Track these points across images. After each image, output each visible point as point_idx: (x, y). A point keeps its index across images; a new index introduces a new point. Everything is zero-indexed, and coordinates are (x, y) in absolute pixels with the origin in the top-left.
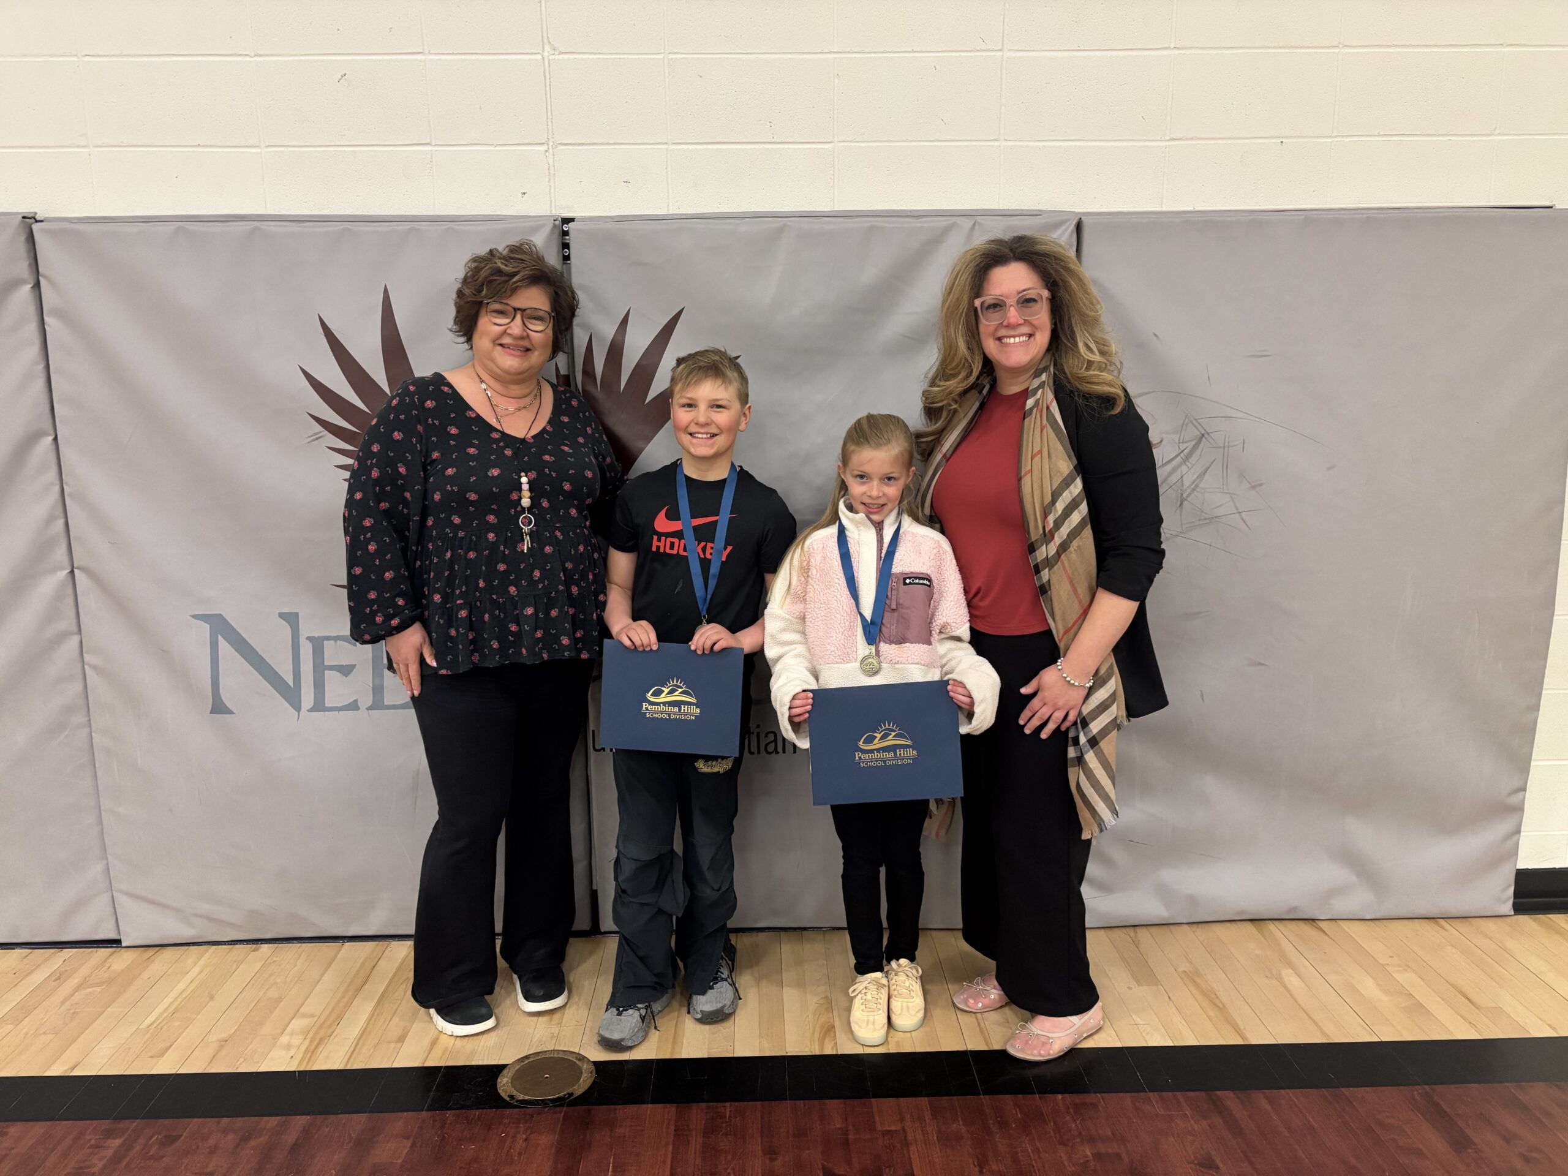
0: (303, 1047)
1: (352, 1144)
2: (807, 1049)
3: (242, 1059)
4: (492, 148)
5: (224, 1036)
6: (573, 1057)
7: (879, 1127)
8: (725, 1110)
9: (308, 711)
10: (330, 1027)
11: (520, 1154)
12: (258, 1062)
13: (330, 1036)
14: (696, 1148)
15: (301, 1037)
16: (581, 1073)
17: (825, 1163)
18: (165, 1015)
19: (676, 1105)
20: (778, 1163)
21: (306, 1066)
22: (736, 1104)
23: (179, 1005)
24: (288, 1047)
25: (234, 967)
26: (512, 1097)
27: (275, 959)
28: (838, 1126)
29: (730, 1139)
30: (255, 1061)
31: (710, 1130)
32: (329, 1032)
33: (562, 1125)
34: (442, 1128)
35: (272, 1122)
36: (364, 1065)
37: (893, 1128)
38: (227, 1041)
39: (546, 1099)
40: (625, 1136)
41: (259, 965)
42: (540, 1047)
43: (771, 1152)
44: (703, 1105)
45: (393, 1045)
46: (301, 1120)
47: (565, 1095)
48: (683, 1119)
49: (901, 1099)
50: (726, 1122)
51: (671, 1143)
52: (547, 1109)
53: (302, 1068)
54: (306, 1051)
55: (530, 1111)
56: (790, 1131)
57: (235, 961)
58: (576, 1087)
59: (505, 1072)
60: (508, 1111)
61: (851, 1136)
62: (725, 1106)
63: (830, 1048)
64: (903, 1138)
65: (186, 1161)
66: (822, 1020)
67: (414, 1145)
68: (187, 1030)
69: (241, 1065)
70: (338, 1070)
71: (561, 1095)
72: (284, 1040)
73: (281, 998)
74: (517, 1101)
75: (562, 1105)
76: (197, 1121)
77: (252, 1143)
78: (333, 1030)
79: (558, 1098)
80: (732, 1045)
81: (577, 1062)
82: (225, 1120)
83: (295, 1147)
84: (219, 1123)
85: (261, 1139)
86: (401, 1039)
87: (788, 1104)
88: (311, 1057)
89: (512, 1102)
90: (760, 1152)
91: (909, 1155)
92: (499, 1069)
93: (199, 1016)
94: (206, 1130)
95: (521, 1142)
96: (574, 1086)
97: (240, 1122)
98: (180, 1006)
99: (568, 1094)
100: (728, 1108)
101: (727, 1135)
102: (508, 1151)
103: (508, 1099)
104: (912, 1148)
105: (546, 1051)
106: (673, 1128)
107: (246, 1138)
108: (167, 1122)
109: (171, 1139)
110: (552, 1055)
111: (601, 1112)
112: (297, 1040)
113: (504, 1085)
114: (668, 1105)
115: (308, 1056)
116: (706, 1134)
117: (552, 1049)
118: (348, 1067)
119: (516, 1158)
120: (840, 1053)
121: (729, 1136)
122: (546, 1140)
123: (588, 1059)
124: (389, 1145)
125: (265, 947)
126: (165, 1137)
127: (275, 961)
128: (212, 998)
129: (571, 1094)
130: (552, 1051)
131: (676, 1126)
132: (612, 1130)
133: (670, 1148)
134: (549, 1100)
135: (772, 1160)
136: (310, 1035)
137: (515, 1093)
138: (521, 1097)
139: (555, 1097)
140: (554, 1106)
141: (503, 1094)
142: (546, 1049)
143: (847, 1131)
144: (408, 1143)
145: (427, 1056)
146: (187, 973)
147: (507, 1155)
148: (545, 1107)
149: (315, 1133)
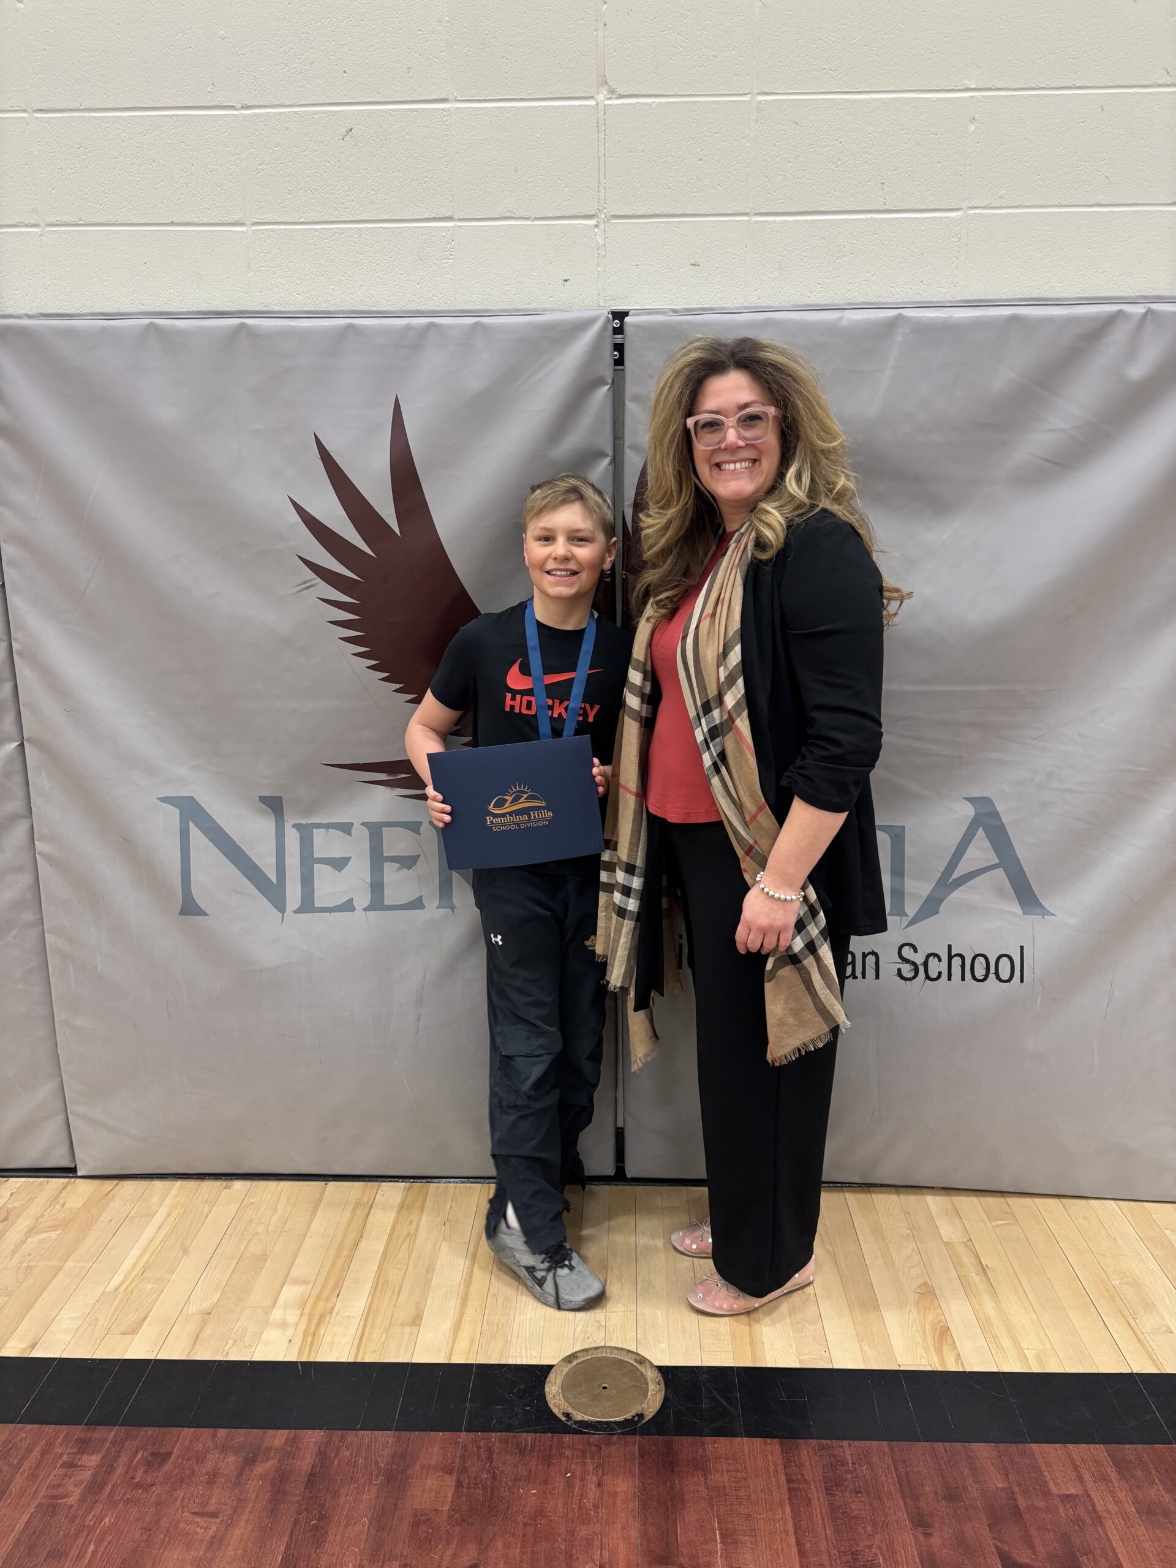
0: (302, 1326)
1: (381, 1478)
2: (924, 1362)
3: (231, 1342)
4: (529, 223)
5: (206, 1305)
6: (632, 1359)
7: (1054, 1490)
8: (844, 1452)
9: (294, 912)
10: (328, 1299)
11: (596, 1506)
12: (250, 1346)
13: (331, 1312)
14: (821, 1511)
15: (297, 1312)
16: (647, 1384)
17: (999, 1544)
18: (134, 1274)
19: (778, 1440)
20: (936, 1541)
21: (308, 1356)
22: (856, 1443)
23: (149, 1259)
24: (283, 1325)
25: (206, 1210)
26: (567, 1415)
27: (252, 1201)
28: (1000, 1485)
29: (863, 1499)
30: (247, 1344)
31: (832, 1485)
32: (330, 1305)
33: (640, 1463)
34: (490, 1459)
35: (278, 1438)
36: (377, 1357)
37: (1073, 1491)
38: (210, 1314)
39: (610, 1422)
40: (724, 1487)
41: (234, 1207)
42: (588, 1342)
43: (922, 1523)
44: (813, 1442)
45: (408, 1330)
46: (313, 1438)
47: (634, 1417)
48: (793, 1464)
49: (1070, 1446)
50: (851, 1473)
51: (787, 1501)
52: (615, 1437)
53: (304, 1359)
54: (305, 1332)
55: (594, 1439)
56: (939, 1491)
57: (206, 1201)
58: (645, 1406)
59: (552, 1376)
60: (567, 1438)
61: (1022, 1502)
62: (841, 1447)
63: (953, 1360)
64: (1090, 1508)
65: (181, 1494)
66: (930, 1317)
67: (459, 1484)
68: (163, 1295)
69: (231, 1350)
70: (348, 1363)
71: (628, 1416)
72: (277, 1314)
73: (266, 1255)
74: (576, 1422)
75: (633, 1432)
76: (187, 1433)
77: (260, 1469)
78: (333, 1304)
79: (626, 1420)
80: (827, 1350)
81: (638, 1366)
82: (222, 1433)
83: (312, 1479)
84: (214, 1436)
85: (270, 1463)
86: (416, 1320)
87: (922, 1447)
88: (312, 1342)
89: (569, 1423)
90: (907, 1522)
91: (1107, 1535)
92: (544, 1371)
93: (174, 1277)
94: (200, 1447)
95: (593, 1487)
96: (641, 1404)
97: (241, 1436)
98: (150, 1261)
99: (637, 1415)
100: (847, 1450)
101: (857, 1492)
102: (580, 1502)
103: (564, 1419)
104: (1108, 1524)
105: (596, 1348)
106: (783, 1477)
107: (250, 1461)
108: (150, 1431)
109: (159, 1458)
110: (604, 1355)
111: (685, 1445)
112: (292, 1316)
113: (554, 1396)
114: (769, 1440)
115: (309, 1339)
116: (829, 1491)
117: (602, 1344)
118: (359, 1360)
119: (592, 1512)
120: (968, 1370)
121: (860, 1495)
122: (623, 1486)
123: (650, 1362)
124: (428, 1481)
125: (238, 1185)
126: (152, 1454)
127: (251, 1203)
128: (185, 1250)
129: (641, 1416)
130: (603, 1347)
131: (787, 1475)
132: (705, 1475)
133: (788, 1510)
134: (615, 1422)
135: (927, 1535)
136: (307, 1311)
137: (570, 1410)
138: (579, 1416)
139: (621, 1419)
140: (623, 1433)
141: (555, 1410)
142: (595, 1345)
143: (1013, 1493)
144: (450, 1481)
145: (452, 1348)
146: (154, 1216)
147: (580, 1508)
148: (613, 1434)
149: (335, 1458)
